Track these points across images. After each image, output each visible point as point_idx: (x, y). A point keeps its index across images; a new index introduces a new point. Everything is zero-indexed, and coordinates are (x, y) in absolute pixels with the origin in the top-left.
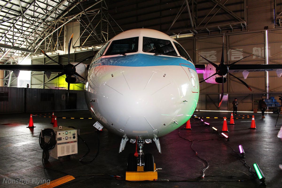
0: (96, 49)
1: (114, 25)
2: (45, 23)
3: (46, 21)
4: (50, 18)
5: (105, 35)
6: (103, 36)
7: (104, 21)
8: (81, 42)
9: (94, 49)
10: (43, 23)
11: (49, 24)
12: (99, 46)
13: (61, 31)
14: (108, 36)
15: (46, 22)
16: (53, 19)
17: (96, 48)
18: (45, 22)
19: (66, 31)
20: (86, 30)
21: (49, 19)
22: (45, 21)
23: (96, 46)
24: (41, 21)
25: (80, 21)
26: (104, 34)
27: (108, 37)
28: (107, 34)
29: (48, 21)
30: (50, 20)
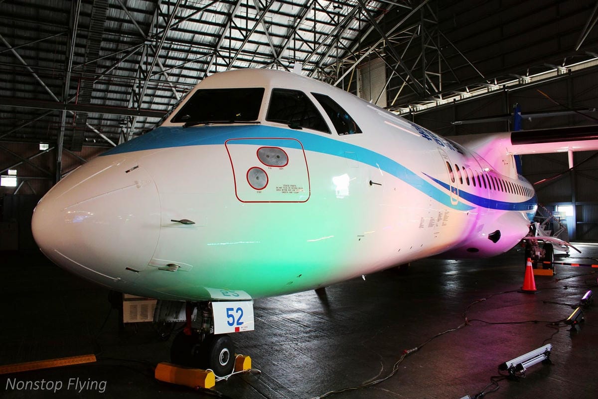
0: (417, 111)
1: (453, 55)
2: (320, 70)
3: (322, 65)
4: (329, 58)
5: (435, 79)
6: (430, 81)
7: (432, 49)
8: (390, 99)
9: (414, 111)
10: (316, 71)
11: (327, 70)
12: (423, 105)
13: (350, 82)
14: (440, 81)
15: (321, 68)
16: (334, 59)
17: (416, 109)
18: (319, 67)
19: (359, 79)
20: (395, 74)
21: (327, 60)
22: (320, 65)
23: (418, 105)
24: (312, 67)
25: (382, 57)
26: (431, 77)
27: (440, 83)
28: (439, 76)
29: (326, 65)
30: (329, 62)
